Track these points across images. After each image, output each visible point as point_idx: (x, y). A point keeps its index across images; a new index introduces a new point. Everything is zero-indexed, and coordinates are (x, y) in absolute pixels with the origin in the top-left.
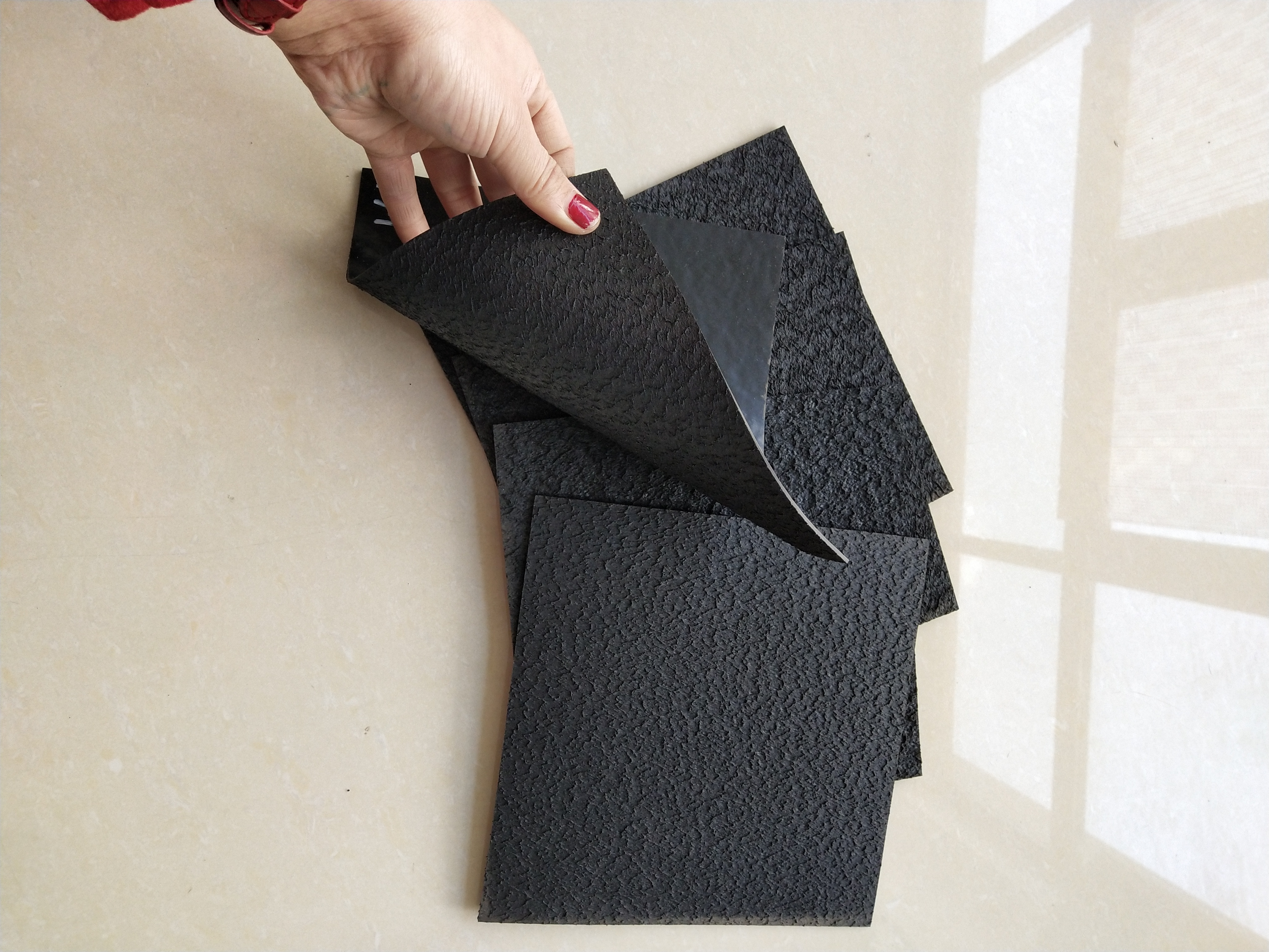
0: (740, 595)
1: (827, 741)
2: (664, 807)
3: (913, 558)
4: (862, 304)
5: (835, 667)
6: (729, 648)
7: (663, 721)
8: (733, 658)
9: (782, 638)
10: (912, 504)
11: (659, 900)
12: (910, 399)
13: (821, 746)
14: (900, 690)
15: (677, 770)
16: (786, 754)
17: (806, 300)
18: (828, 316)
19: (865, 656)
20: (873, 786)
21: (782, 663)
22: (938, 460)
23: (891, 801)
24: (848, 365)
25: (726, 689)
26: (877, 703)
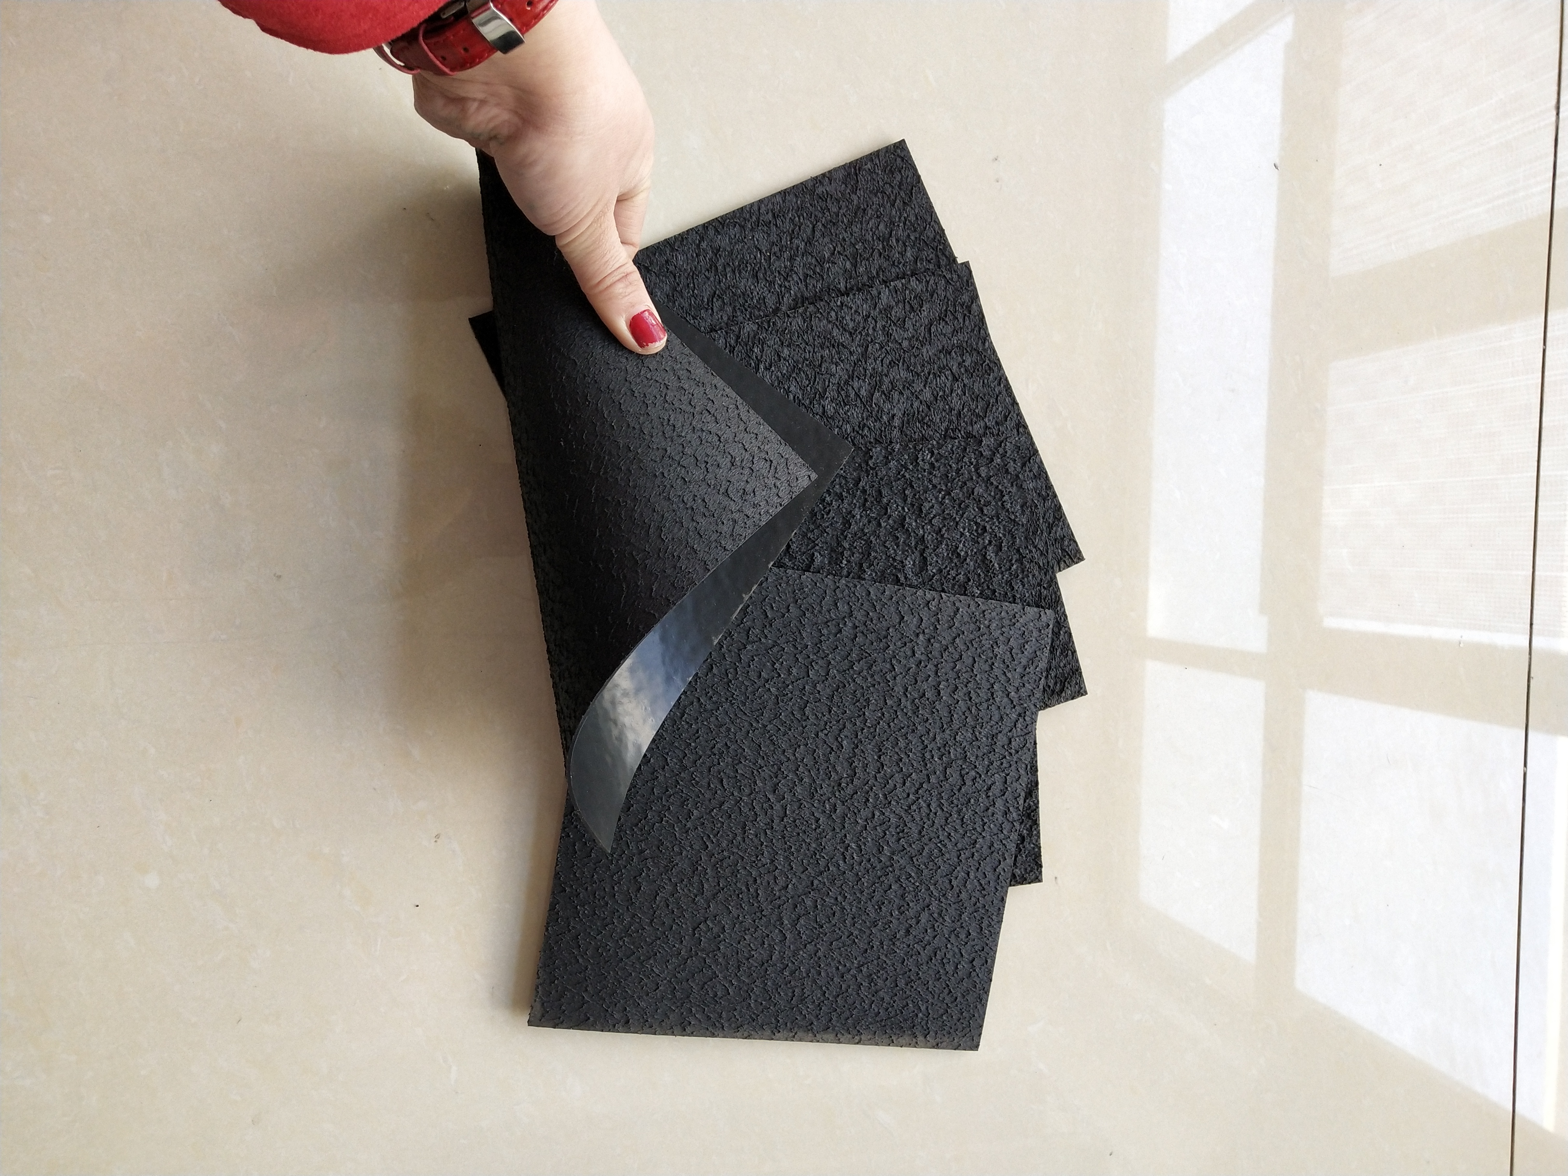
0: (836, 664)
1: (932, 835)
2: (744, 903)
3: (1034, 630)
4: (987, 344)
5: (942, 750)
6: (822, 723)
7: (746, 803)
8: (826, 735)
9: (883, 714)
10: (1037, 573)
11: (736, 1009)
12: (1039, 455)
13: (925, 840)
14: (1017, 780)
15: (760, 860)
16: (885, 847)
17: (924, 337)
18: (948, 357)
19: (978, 740)
20: (984, 889)
21: (882, 743)
22: (1069, 525)
23: (1004, 907)
24: (970, 413)
25: (818, 770)
26: (990, 794)
